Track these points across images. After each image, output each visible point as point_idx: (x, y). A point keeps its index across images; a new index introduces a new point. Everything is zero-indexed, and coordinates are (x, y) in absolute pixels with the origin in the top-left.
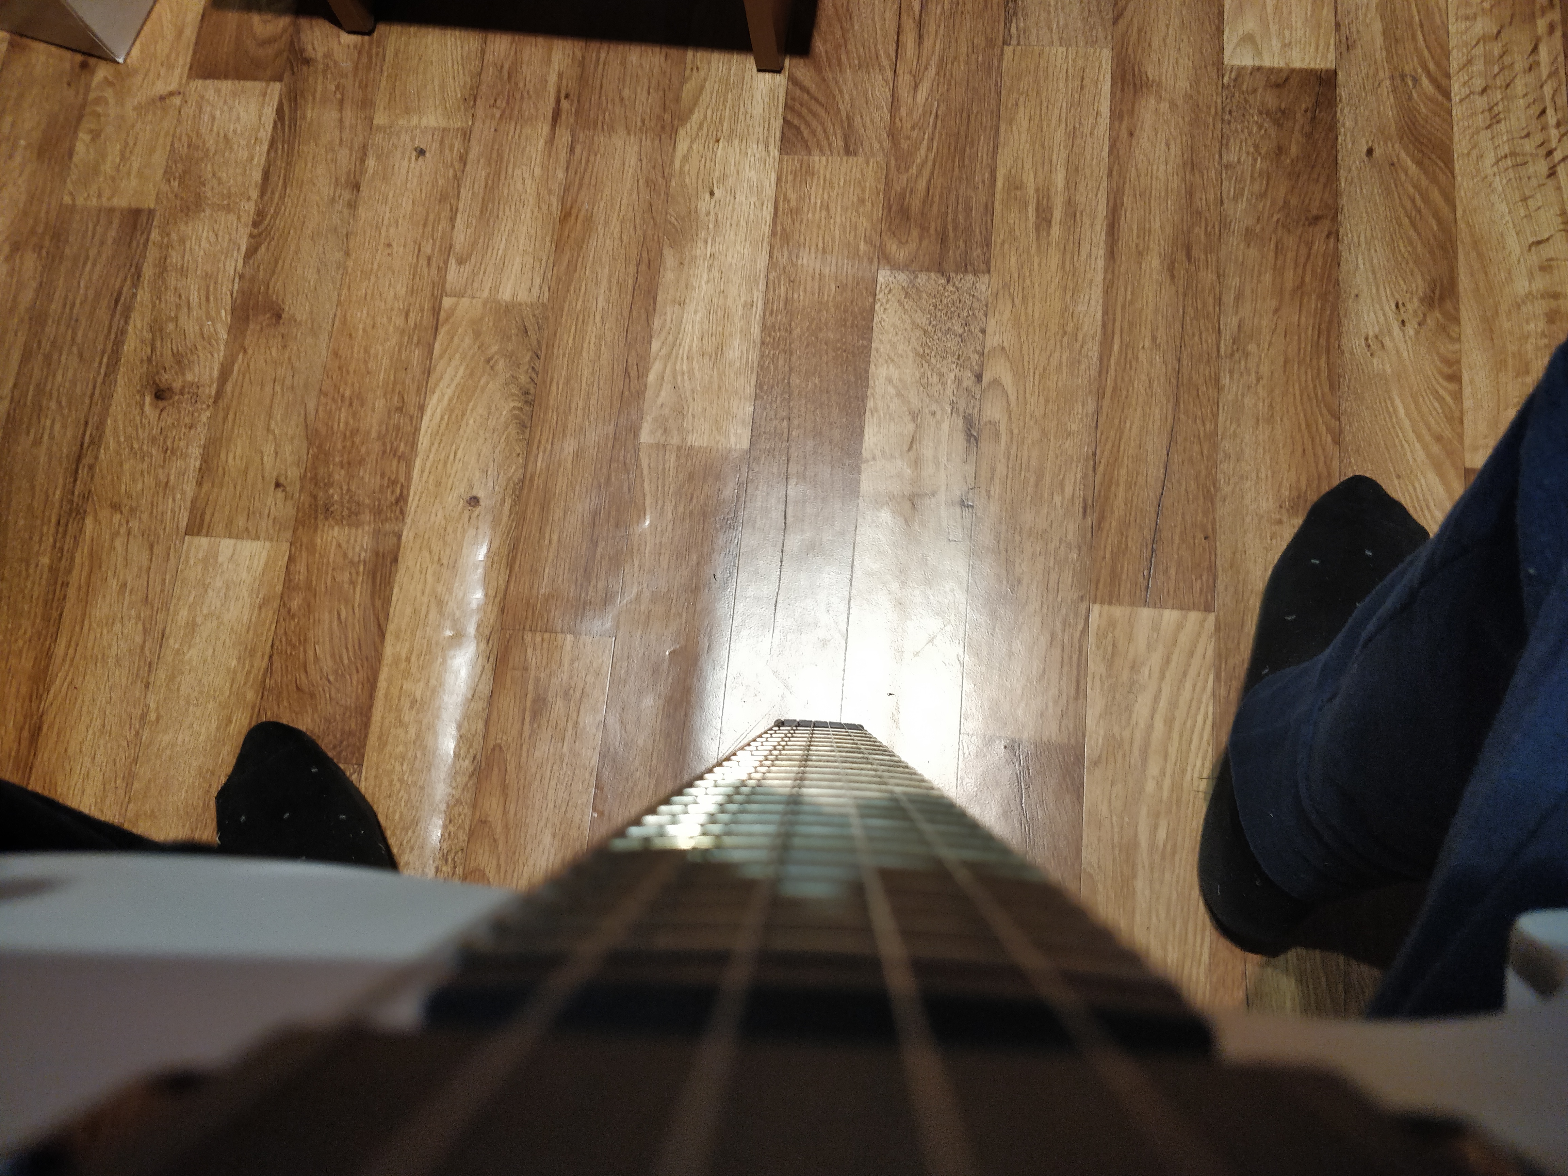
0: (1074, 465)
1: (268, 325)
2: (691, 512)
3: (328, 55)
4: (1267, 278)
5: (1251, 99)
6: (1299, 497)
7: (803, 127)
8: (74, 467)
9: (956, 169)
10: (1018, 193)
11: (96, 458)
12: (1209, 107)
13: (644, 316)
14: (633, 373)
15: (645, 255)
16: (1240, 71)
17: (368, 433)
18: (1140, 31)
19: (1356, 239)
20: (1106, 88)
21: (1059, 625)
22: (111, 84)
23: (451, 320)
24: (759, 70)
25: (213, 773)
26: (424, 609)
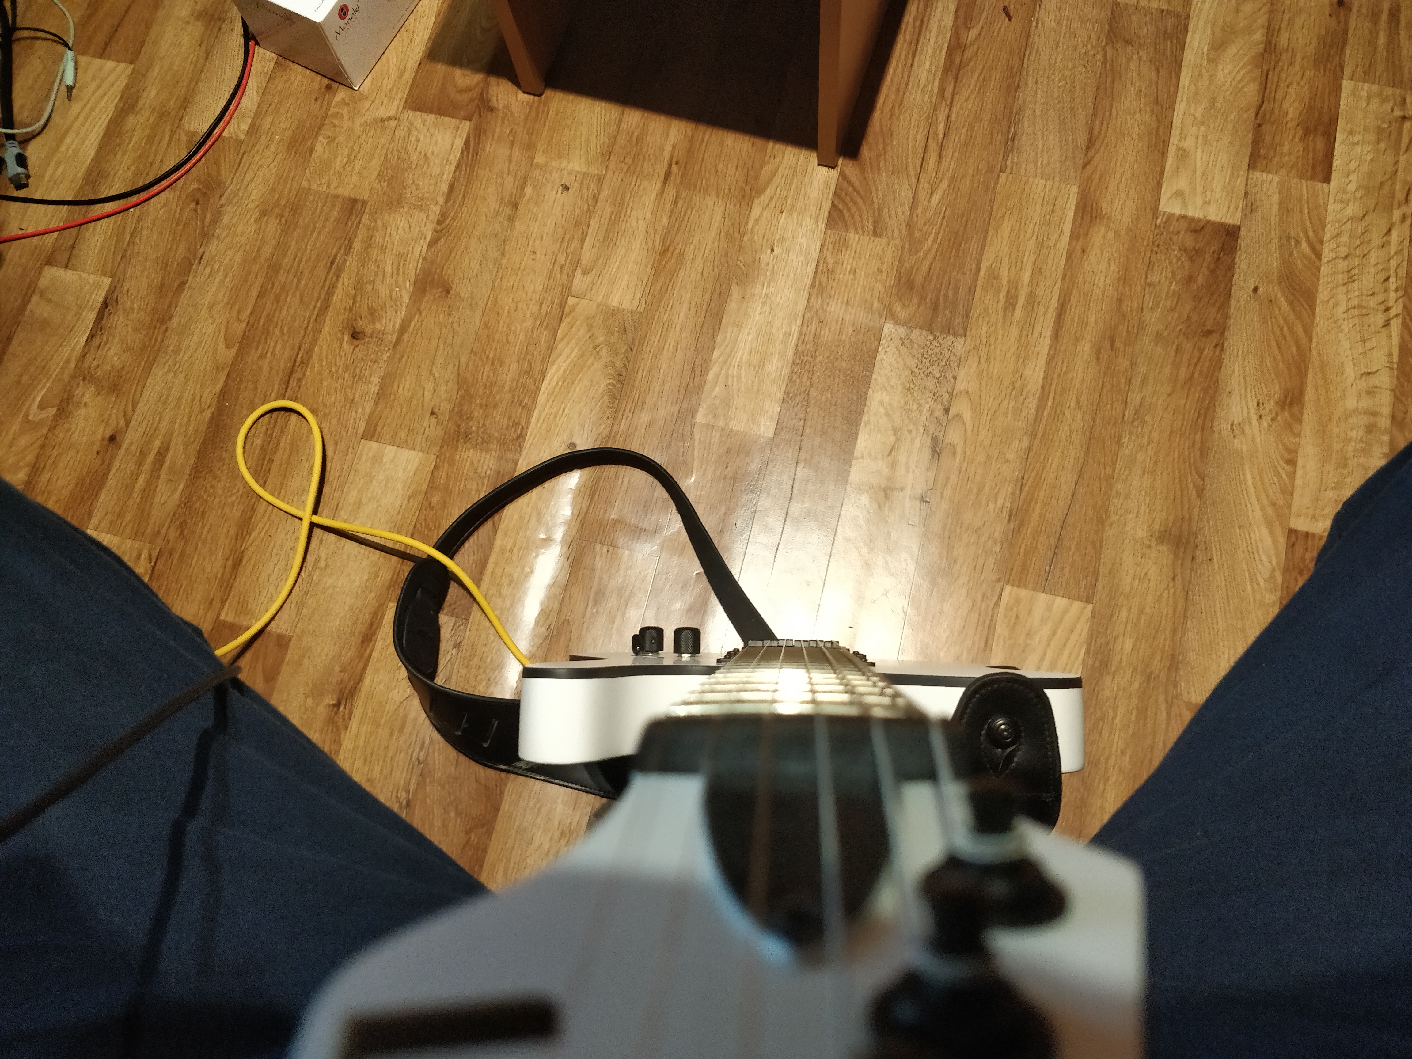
0: (1006, 484)
1: (439, 297)
2: (725, 477)
3: (507, 107)
4: (1167, 370)
5: (1175, 238)
6: (1166, 531)
7: (845, 211)
8: (287, 378)
9: (952, 258)
10: (995, 282)
11: (304, 374)
12: (1143, 239)
13: (711, 331)
14: (698, 372)
15: (718, 288)
16: (1170, 217)
17: (503, 386)
18: (1101, 176)
19: (1235, 351)
20: (1070, 214)
21: (979, 596)
22: (347, 105)
23: (572, 314)
24: (819, 165)
25: (360, 611)
26: (527, 517)
